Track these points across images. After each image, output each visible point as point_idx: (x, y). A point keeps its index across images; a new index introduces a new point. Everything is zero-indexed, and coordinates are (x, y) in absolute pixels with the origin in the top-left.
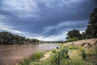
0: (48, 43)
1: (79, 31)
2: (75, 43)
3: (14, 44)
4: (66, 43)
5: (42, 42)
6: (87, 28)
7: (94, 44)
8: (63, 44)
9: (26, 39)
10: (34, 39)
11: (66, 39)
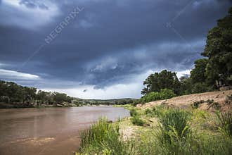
0: (94, 104)
1: (175, 74)
2: (170, 102)
3: (5, 107)
4: (144, 104)
5: (80, 103)
6: (194, 68)
7: (227, 102)
8: (135, 105)
9: (37, 93)
10: (58, 94)
11: (143, 93)
